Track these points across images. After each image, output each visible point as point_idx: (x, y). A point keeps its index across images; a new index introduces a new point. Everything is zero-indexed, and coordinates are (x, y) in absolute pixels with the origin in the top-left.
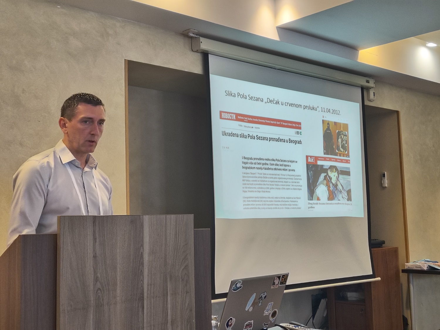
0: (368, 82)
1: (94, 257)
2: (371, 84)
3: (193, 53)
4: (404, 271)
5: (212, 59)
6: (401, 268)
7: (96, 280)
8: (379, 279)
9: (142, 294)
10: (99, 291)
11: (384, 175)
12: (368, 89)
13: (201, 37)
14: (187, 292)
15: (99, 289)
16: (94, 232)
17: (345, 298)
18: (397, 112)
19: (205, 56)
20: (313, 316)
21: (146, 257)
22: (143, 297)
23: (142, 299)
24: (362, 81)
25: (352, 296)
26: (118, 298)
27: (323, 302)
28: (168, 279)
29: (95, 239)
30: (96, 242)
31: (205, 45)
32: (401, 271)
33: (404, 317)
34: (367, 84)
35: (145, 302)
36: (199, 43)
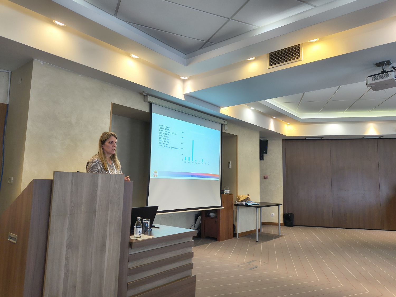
0: (224, 122)
1: (71, 191)
2: (226, 123)
3: (144, 102)
4: (235, 205)
5: (153, 106)
6: (234, 203)
7: (71, 202)
8: (224, 208)
9: (95, 209)
10: (73, 207)
11: (230, 163)
12: (224, 125)
13: (149, 96)
14: (118, 210)
15: (73, 206)
16: (72, 180)
17: (209, 216)
18: (237, 136)
19: (151, 104)
20: (195, 223)
21: (99, 193)
22: (96, 211)
23: (95, 211)
24: (222, 121)
25: (212, 215)
26: (82, 211)
27: (199, 217)
28: (109, 204)
29: (72, 183)
30: (73, 184)
31: (151, 99)
32: (234, 205)
33: (234, 224)
34: (224, 123)
35: (97, 213)
36: (148, 98)
